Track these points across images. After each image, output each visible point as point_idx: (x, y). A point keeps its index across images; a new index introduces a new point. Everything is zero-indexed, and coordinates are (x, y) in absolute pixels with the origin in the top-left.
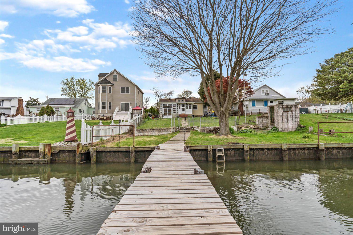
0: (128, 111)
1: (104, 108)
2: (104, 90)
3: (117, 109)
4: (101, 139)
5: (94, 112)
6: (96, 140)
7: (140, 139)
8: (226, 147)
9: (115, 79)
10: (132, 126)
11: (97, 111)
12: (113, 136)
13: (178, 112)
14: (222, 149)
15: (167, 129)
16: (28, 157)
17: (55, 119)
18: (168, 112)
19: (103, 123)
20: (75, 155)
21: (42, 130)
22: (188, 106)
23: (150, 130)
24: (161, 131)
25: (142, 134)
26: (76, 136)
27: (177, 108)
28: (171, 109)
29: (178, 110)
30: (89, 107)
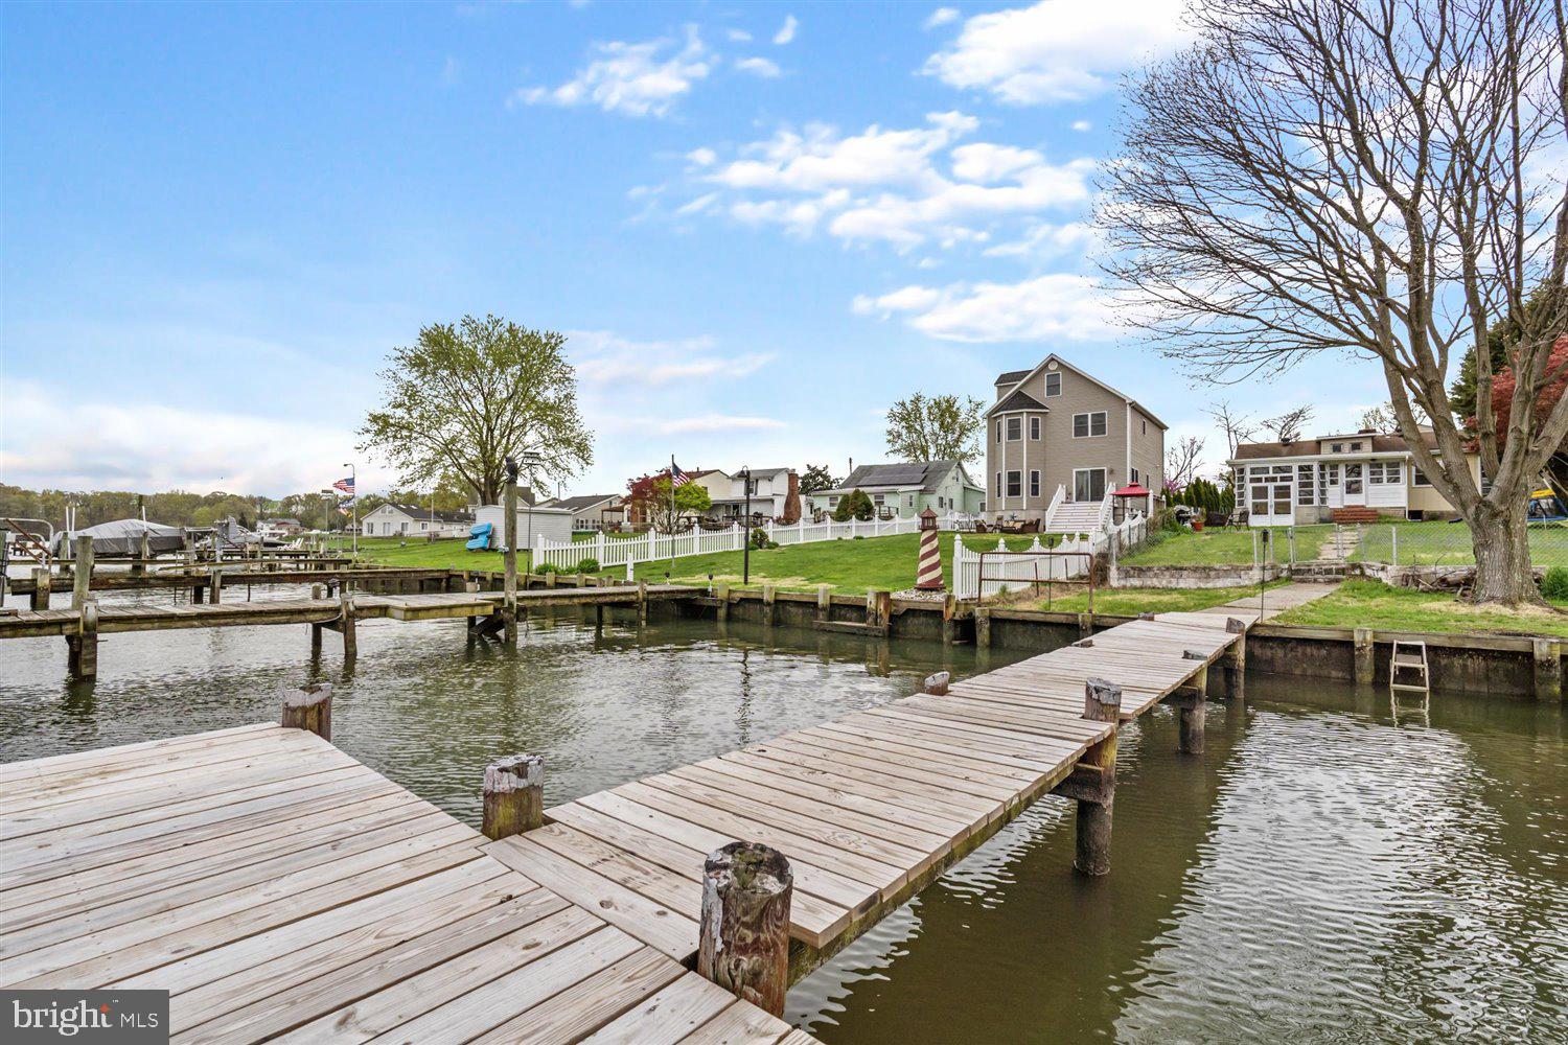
0: (1101, 499)
1: (1014, 490)
2: (1014, 433)
3: (1060, 493)
4: (1004, 590)
5: (983, 505)
6: (990, 592)
7: (1122, 597)
8: (1436, 642)
9: (1053, 388)
10: (1104, 557)
11: (993, 502)
12: (1037, 583)
13: (1323, 501)
14: (1420, 647)
15: (1236, 569)
16: (845, 620)
17: (875, 529)
18: (1271, 500)
19: (1007, 544)
20: (940, 624)
21: (854, 560)
22: (1382, 473)
23: (1168, 569)
24: (1208, 577)
25: (1136, 582)
26: (940, 578)
27: (1323, 484)
28: (1288, 487)
29: (1323, 492)
30: (969, 489)
